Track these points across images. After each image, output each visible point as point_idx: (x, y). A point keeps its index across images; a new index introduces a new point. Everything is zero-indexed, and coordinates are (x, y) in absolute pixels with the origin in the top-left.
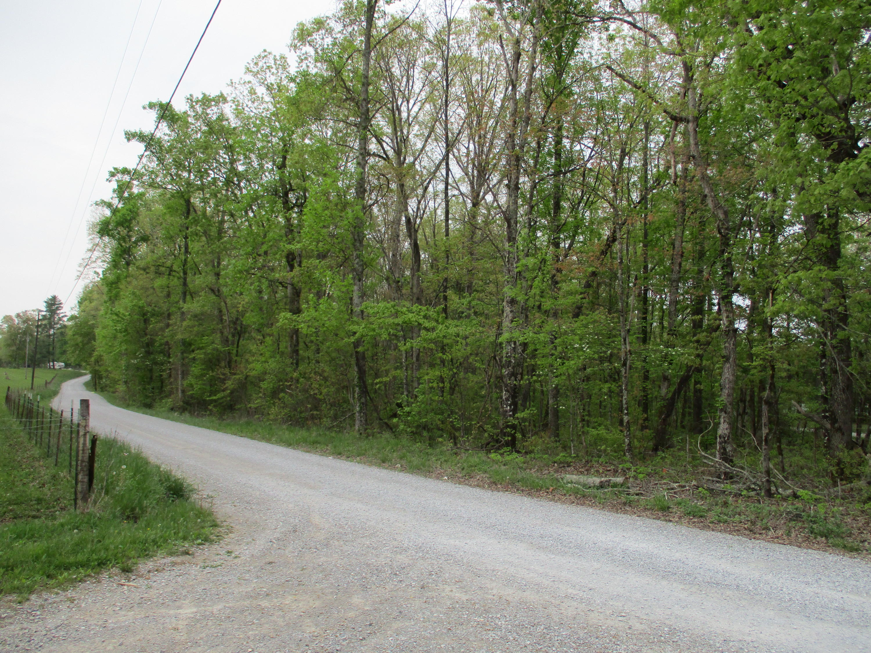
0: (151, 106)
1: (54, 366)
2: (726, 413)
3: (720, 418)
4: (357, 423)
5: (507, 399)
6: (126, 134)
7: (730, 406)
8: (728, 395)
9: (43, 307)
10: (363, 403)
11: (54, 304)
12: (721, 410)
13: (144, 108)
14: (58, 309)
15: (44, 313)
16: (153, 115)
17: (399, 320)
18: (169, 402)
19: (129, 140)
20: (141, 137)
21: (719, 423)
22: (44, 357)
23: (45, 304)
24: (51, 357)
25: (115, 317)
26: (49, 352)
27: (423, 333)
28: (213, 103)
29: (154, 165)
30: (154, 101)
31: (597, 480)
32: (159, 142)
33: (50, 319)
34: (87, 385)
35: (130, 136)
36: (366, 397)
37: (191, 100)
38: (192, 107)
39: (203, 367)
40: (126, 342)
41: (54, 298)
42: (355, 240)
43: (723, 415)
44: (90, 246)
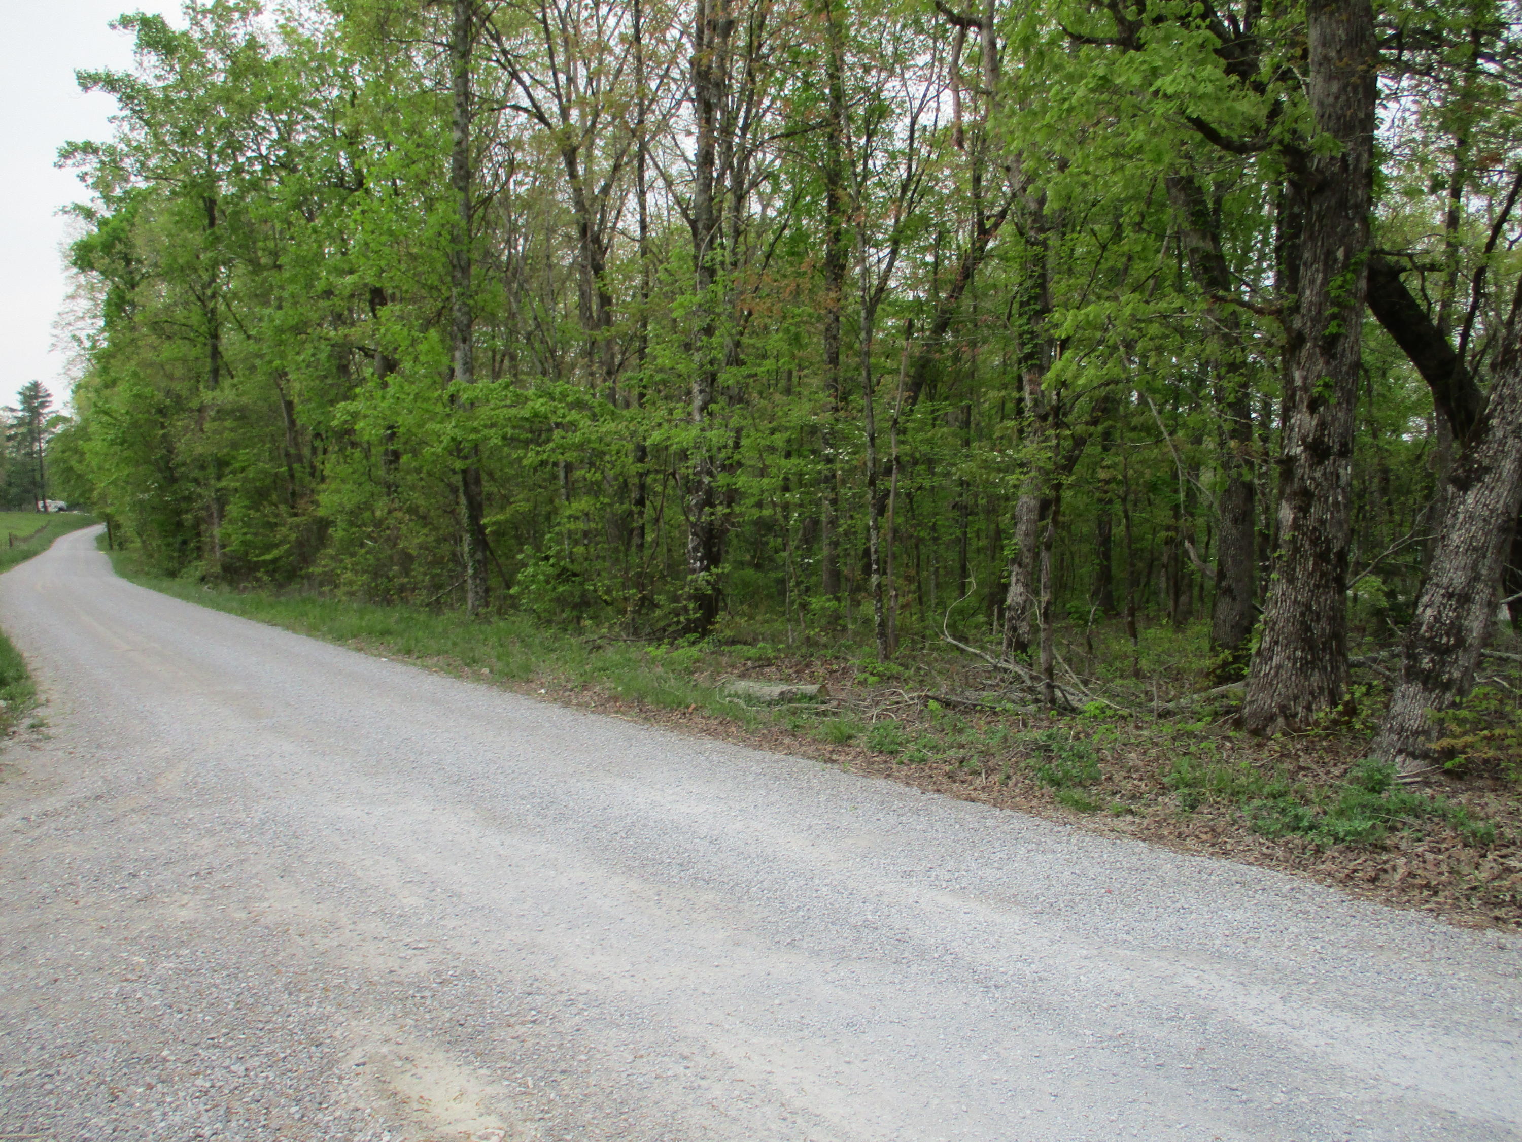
0: (126, 22)
1: (45, 507)
2: (1020, 566)
3: (1009, 576)
4: (470, 595)
5: (695, 549)
6: (80, 77)
7: (1027, 554)
8: (1027, 535)
9: (16, 402)
10: (479, 562)
11: (36, 397)
12: (1013, 561)
13: (113, 27)
14: (43, 405)
15: (20, 414)
16: (131, 37)
17: (526, 413)
18: (200, 567)
19: (86, 88)
20: (111, 83)
21: (1009, 584)
22: (27, 491)
23: (19, 397)
24: (39, 492)
25: (105, 418)
26: (34, 483)
27: (557, 434)
28: (236, 15)
29: (141, 135)
30: (130, 12)
31: (775, 690)
32: (146, 90)
33: (30, 423)
34: (100, 539)
35: (87, 81)
36: (484, 551)
37: (194, 10)
38: (196, 23)
39: (247, 503)
40: (127, 461)
41: (35, 386)
42: (454, 267)
43: (1016, 569)
44: (70, 290)
